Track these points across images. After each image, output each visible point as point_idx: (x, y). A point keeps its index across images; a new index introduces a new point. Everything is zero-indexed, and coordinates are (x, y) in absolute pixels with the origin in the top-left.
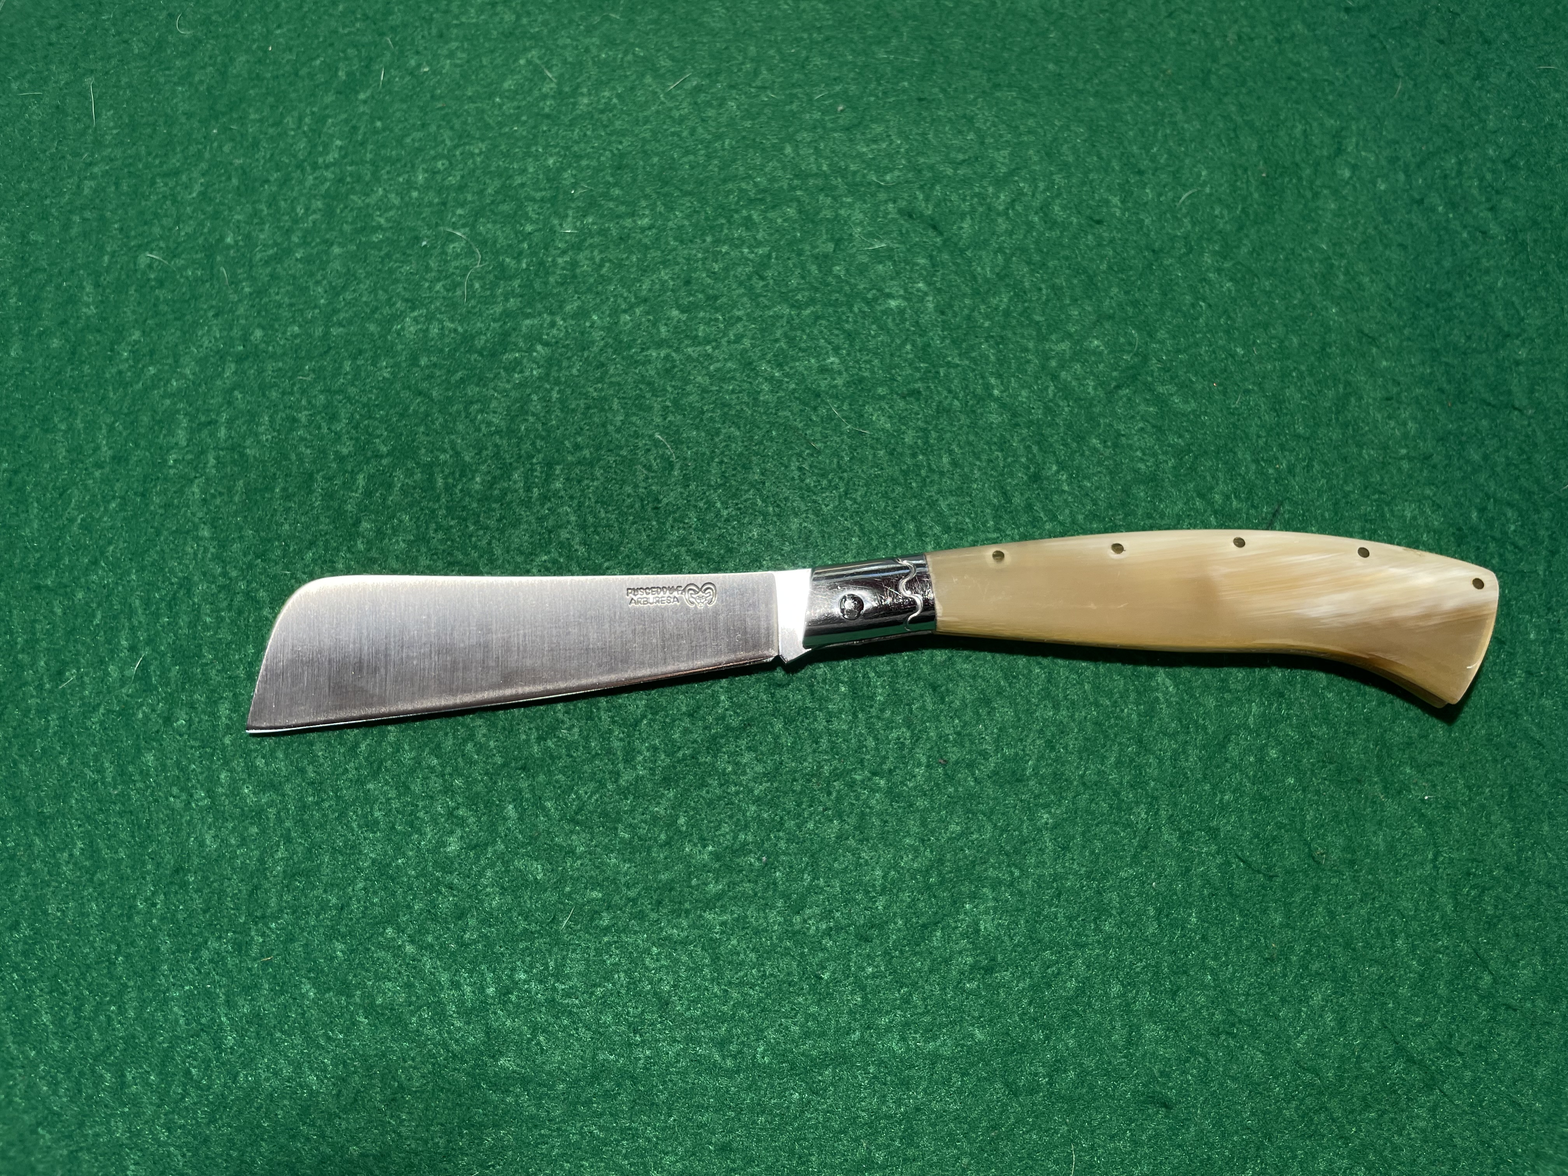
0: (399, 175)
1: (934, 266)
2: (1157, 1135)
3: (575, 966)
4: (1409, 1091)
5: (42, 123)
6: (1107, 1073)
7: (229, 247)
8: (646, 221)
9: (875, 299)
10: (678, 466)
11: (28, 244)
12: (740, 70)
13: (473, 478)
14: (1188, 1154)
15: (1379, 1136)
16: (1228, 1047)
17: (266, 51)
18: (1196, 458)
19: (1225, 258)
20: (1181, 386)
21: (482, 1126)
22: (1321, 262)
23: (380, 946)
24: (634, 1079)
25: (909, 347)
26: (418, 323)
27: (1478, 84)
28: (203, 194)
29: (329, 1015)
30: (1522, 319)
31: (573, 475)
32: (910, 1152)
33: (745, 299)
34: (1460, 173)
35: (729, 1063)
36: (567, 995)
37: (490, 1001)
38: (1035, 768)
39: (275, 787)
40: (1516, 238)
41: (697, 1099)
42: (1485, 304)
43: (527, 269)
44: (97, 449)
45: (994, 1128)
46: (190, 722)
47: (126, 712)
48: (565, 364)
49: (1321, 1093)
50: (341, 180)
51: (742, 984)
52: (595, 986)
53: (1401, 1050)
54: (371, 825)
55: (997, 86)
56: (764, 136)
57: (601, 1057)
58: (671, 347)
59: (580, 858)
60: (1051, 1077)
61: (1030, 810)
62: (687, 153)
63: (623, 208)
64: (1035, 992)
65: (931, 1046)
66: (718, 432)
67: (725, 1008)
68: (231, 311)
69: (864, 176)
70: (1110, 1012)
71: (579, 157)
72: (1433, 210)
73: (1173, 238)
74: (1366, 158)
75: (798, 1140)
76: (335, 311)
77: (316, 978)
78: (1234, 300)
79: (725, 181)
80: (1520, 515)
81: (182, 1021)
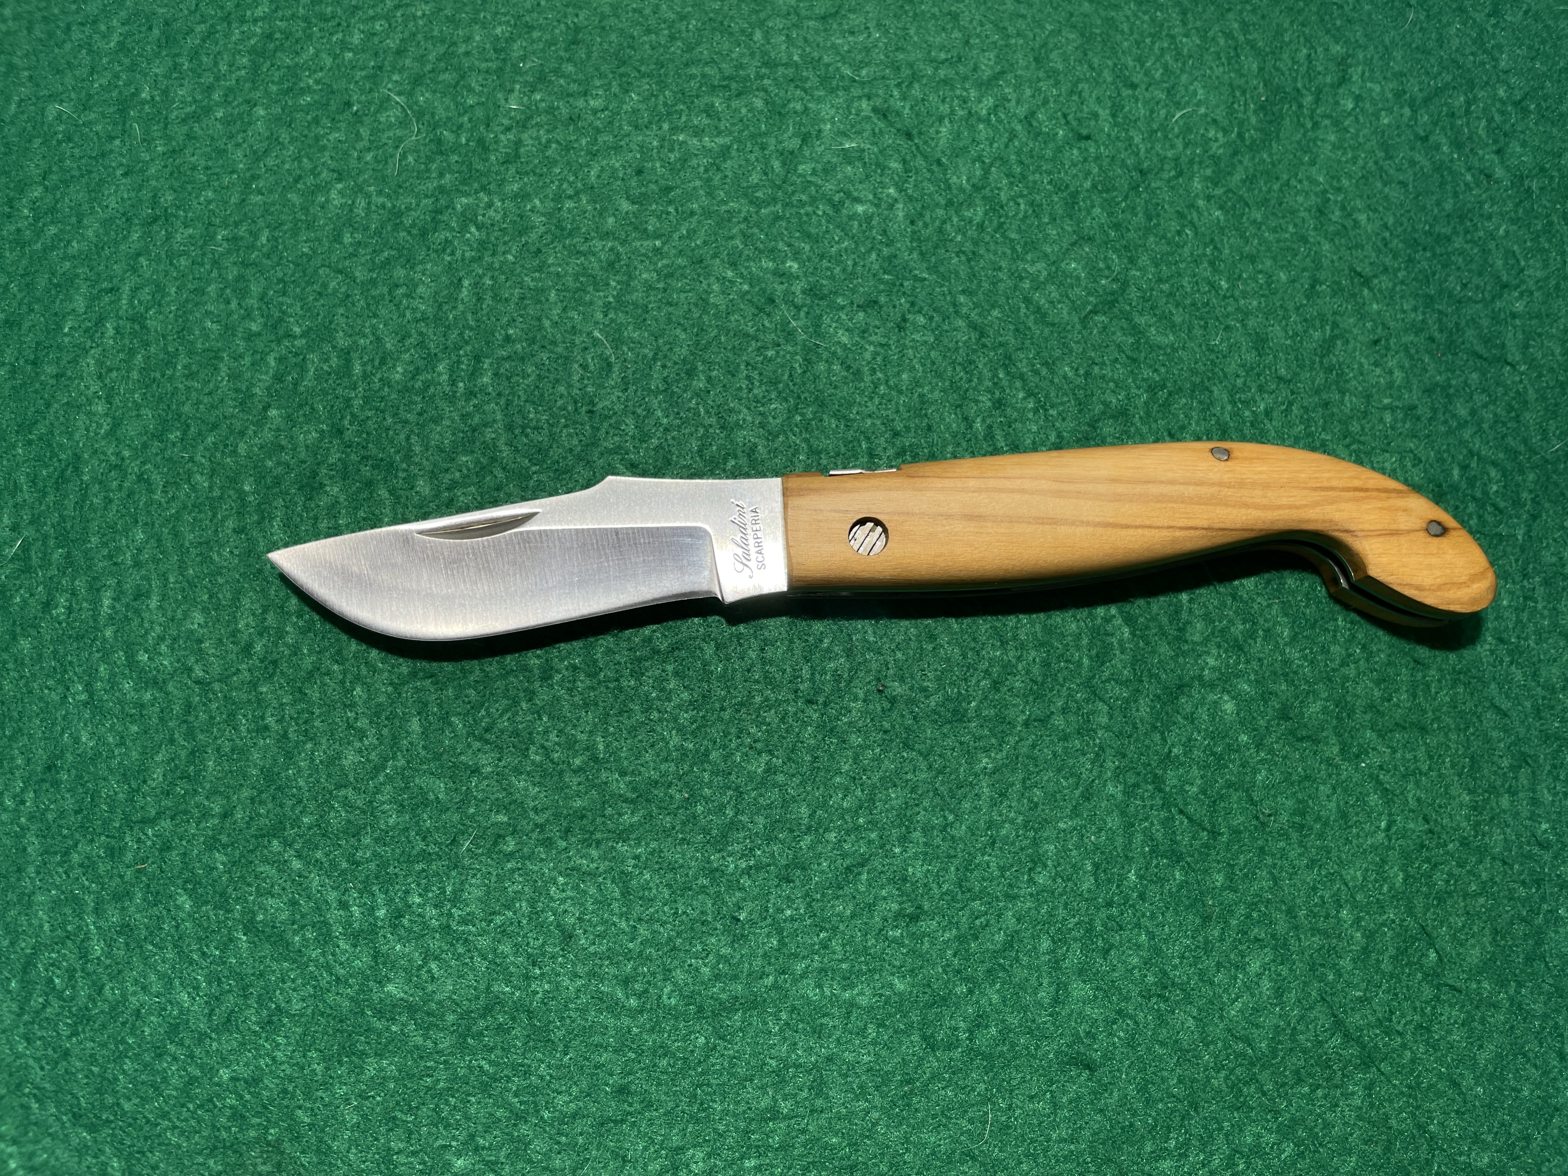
0: (332, 34)
1: (906, 171)
2: (1079, 1098)
3: (474, 891)
4: (1345, 1067)
6: (1030, 1032)
7: (143, 102)
8: (599, 102)
9: (842, 202)
10: (617, 368)
13: (394, 366)
14: (1110, 1119)
15: (1311, 1112)
16: (1159, 1010)
18: (1170, 394)
19: (1215, 184)
20: (1160, 317)
21: (363, 1054)
22: (1316, 194)
23: (266, 861)
24: (530, 1014)
25: (874, 256)
26: (343, 196)
27: (1493, 21)
28: (121, 45)
29: (205, 930)
30: (1522, 270)
31: (502, 370)
32: (819, 1103)
33: (701, 192)
34: (1468, 112)
35: (633, 1002)
36: (464, 921)
37: (380, 924)
38: (978, 709)
39: (156, 683)
40: (1522, 185)
41: (597, 1039)
42: (1485, 251)
43: (466, 144)
45: (908, 1082)
46: (70, 609)
48: (501, 248)
49: (1253, 1064)
50: (269, 37)
51: (651, 920)
52: (494, 913)
53: (1338, 1023)
54: (261, 731)
56: (733, 19)
57: (495, 988)
58: (615, 239)
59: (486, 778)
60: (971, 1032)
61: (970, 756)
62: (648, 31)
63: (574, 87)
64: (961, 943)
65: (847, 995)
66: (662, 334)
67: (631, 945)
68: (142, 171)
69: (838, 69)
70: (1038, 969)
71: (530, 28)
72: (1437, 147)
73: (1163, 160)
74: (1371, 90)
75: (700, 1086)
76: (255, 178)
77: (193, 889)
78: (1222, 229)
79: (687, 64)
80: (1504, 475)
81: (46, 927)
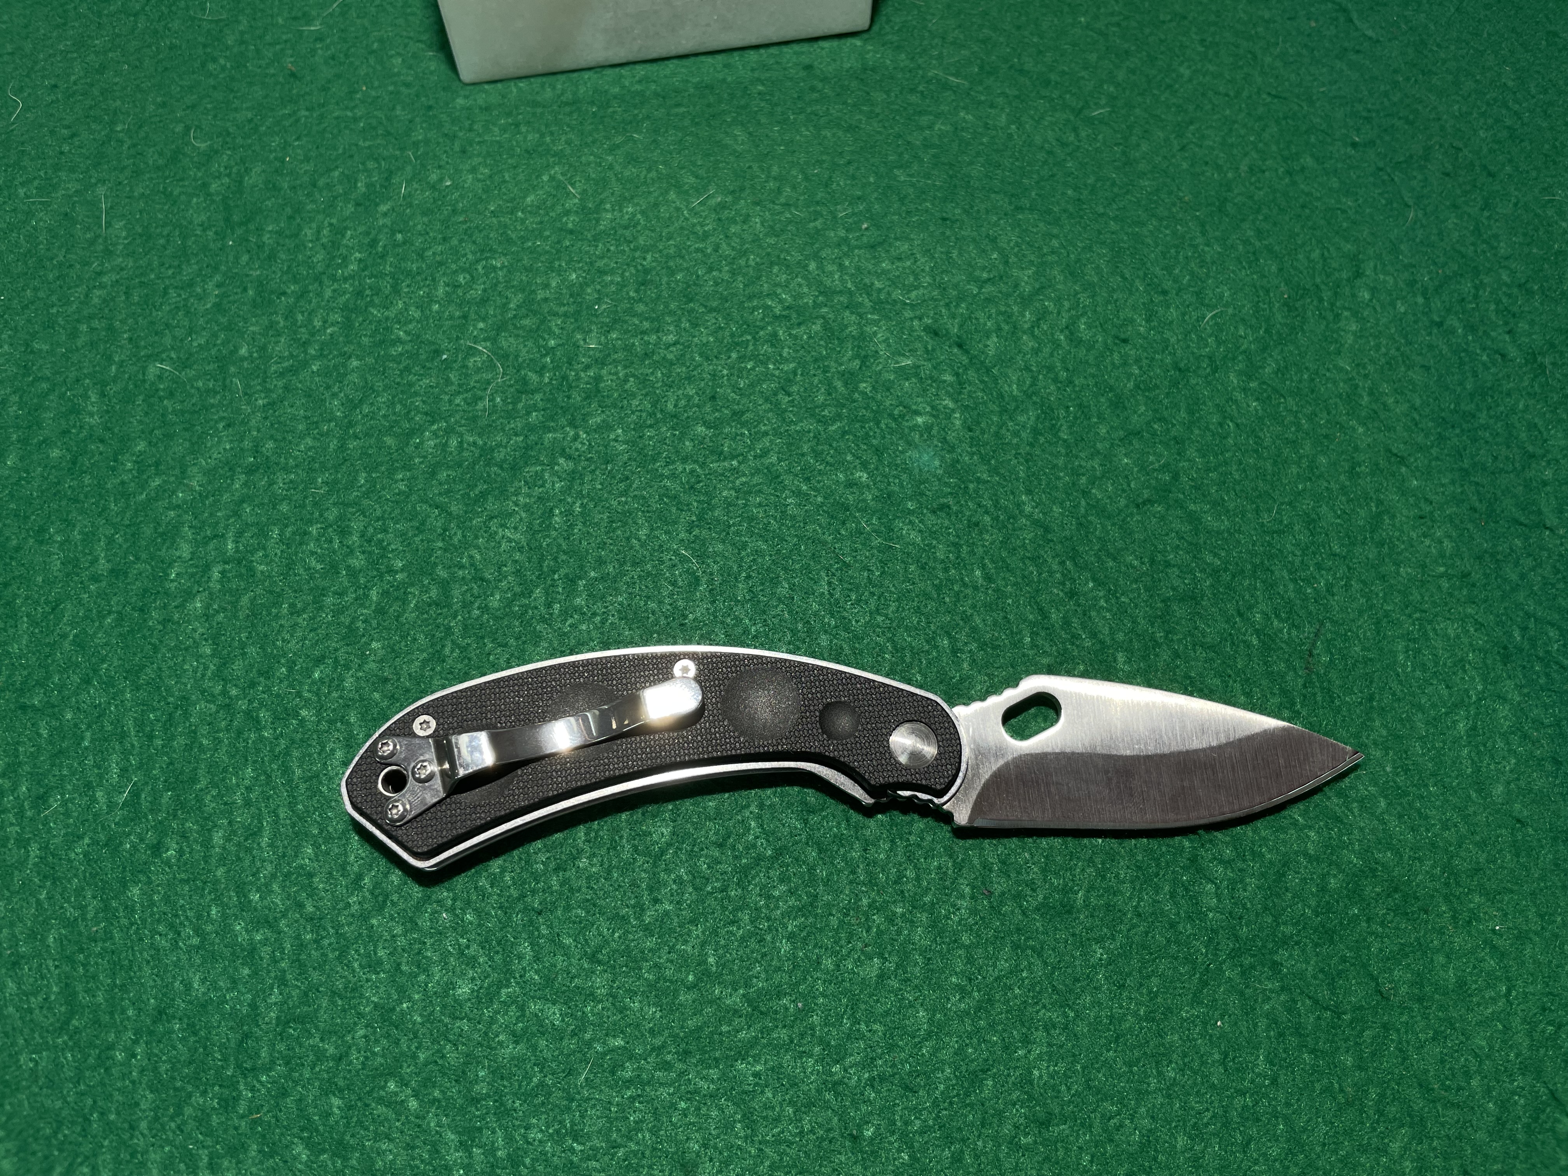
0: (420, 288)
1: (960, 384)
3: (594, 1124)
5: (50, 230)
7: (243, 359)
8: (671, 338)
9: (902, 416)
10: (704, 580)
11: (32, 352)
12: (763, 187)
13: (492, 595)
17: (283, 161)
18: (1233, 576)
19: (1250, 378)
20: (1215, 504)
22: (1345, 382)
23: (380, 1100)
26: (437, 437)
27: (1486, 214)
28: (217, 306)
30: (1546, 441)
31: (596, 591)
33: (770, 415)
34: (1476, 297)
36: (586, 1157)
37: (501, 1164)
38: (1086, 899)
39: (270, 924)
40: (1535, 361)
42: (1508, 425)
43: (550, 383)
44: (95, 560)
46: (181, 852)
47: (112, 844)
48: (588, 477)
50: (360, 293)
51: (778, 1141)
52: (617, 1146)
54: (374, 965)
55: (1019, 209)
56: (788, 253)
58: (696, 462)
59: (601, 1001)
62: (711, 269)
63: (646, 325)
66: (744, 546)
68: (243, 422)
69: (889, 294)
71: (602, 272)
72: (1453, 331)
73: (1198, 358)
74: (1385, 281)
76: (351, 424)
77: (309, 1138)
78: (1261, 420)
79: (750, 298)
